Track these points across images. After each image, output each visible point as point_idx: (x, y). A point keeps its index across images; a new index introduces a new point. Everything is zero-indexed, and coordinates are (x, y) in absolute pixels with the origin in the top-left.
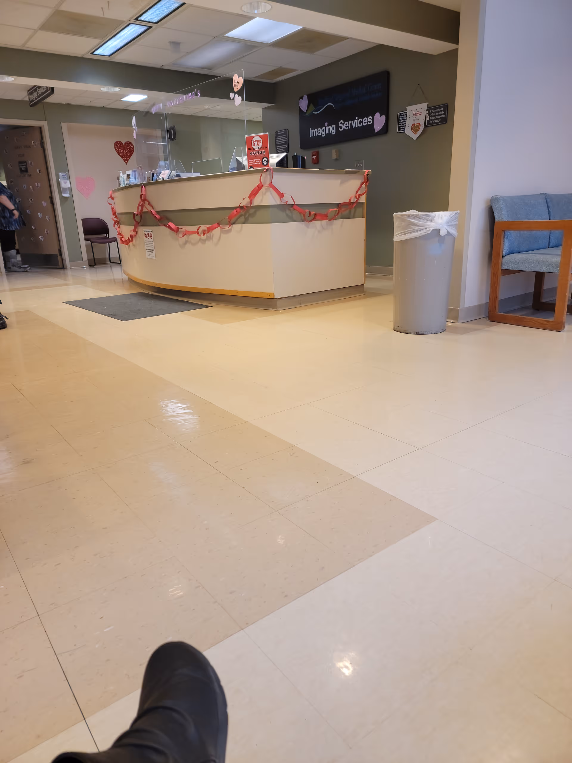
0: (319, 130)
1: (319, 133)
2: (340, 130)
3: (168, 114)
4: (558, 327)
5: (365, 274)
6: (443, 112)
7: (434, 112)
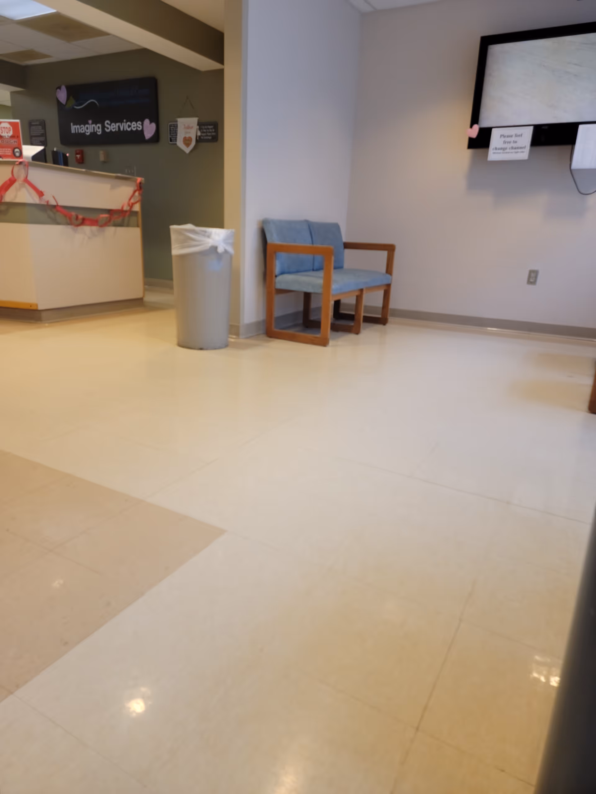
1: (82, 130)
2: (107, 131)
4: (324, 343)
5: (144, 287)
6: (213, 130)
7: (205, 129)
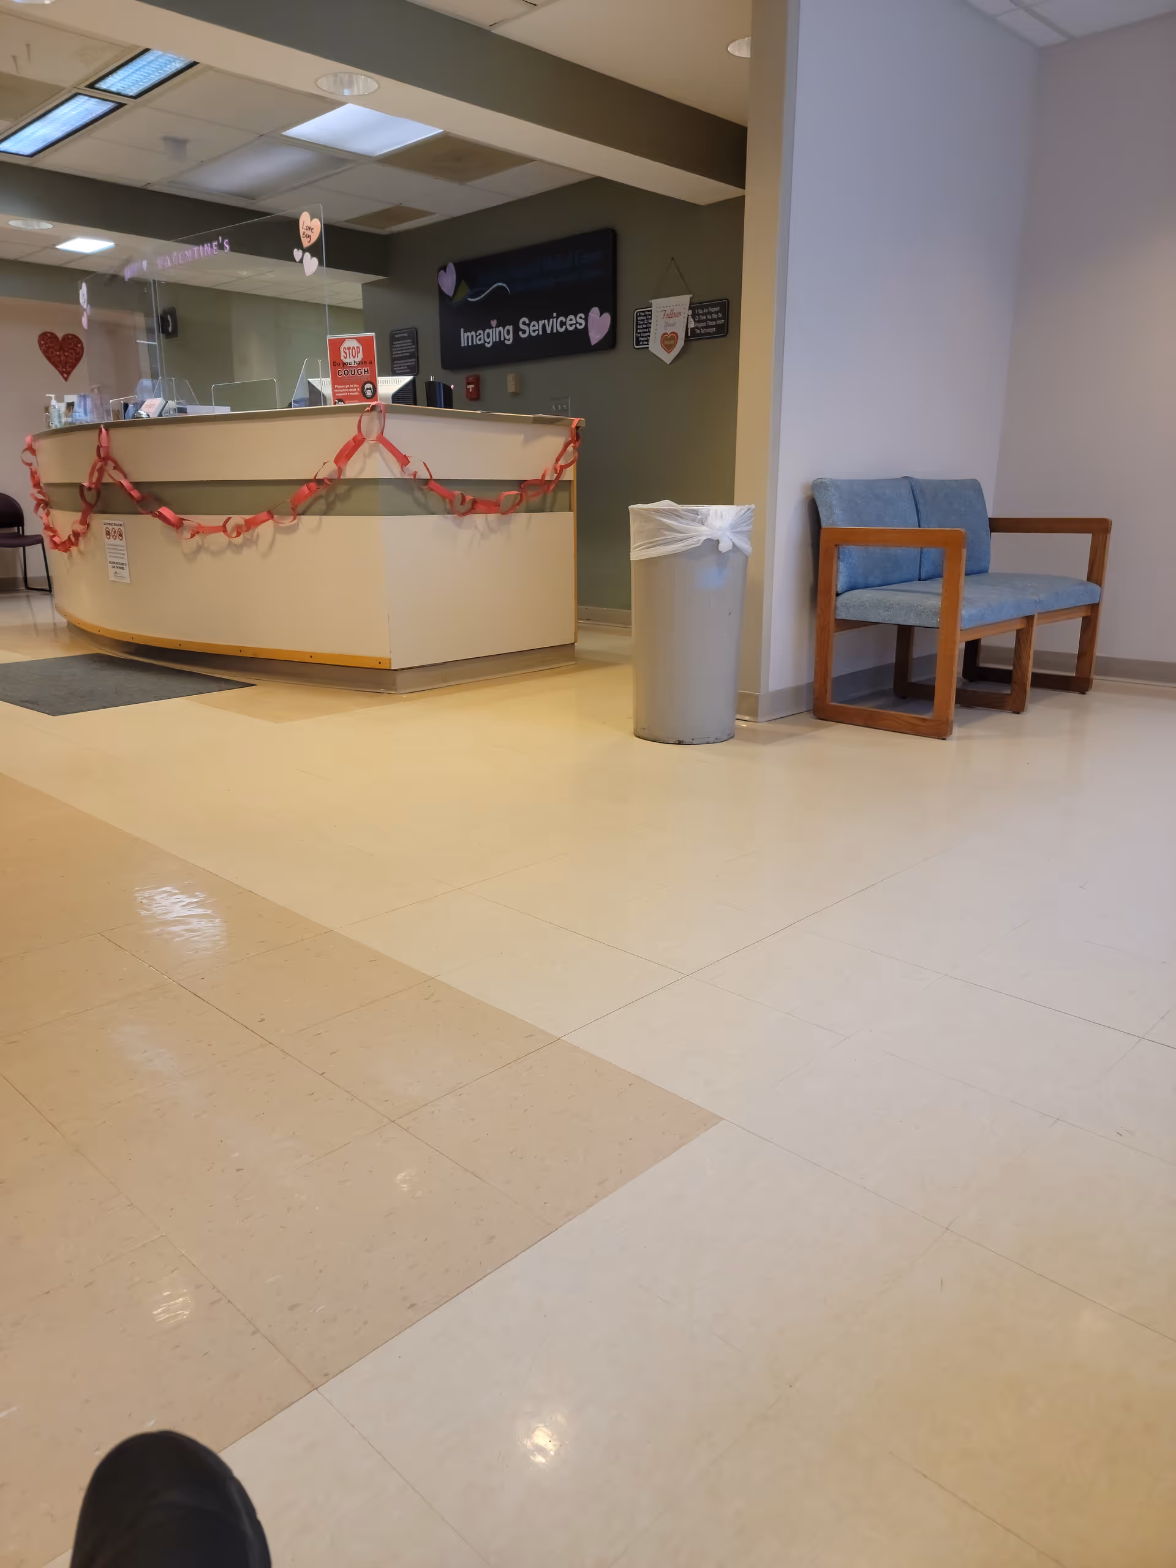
0: (480, 334)
1: (480, 340)
2: (523, 336)
3: (159, 282)
4: (941, 732)
5: (577, 623)
6: (720, 315)
7: (703, 314)
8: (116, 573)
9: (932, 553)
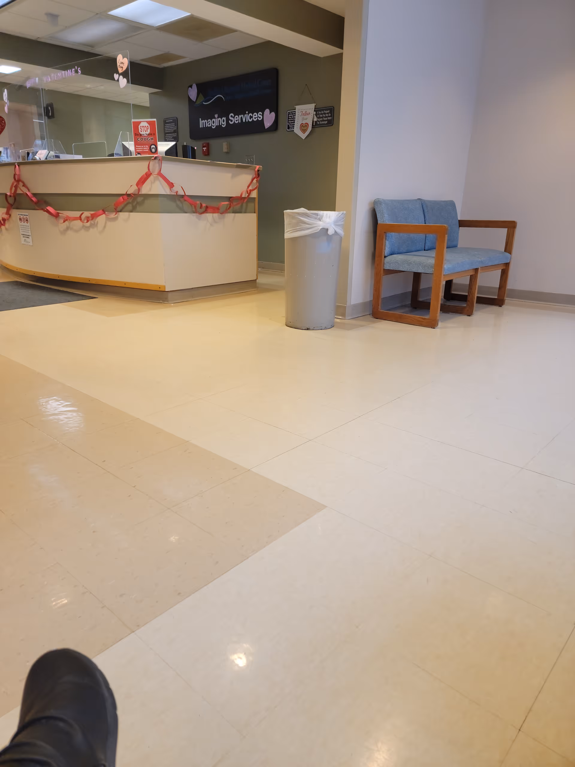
0: (209, 121)
1: (209, 124)
2: (231, 123)
3: (45, 89)
4: (432, 324)
5: (257, 270)
6: (330, 115)
7: (321, 114)
8: (25, 240)
9: (431, 237)
